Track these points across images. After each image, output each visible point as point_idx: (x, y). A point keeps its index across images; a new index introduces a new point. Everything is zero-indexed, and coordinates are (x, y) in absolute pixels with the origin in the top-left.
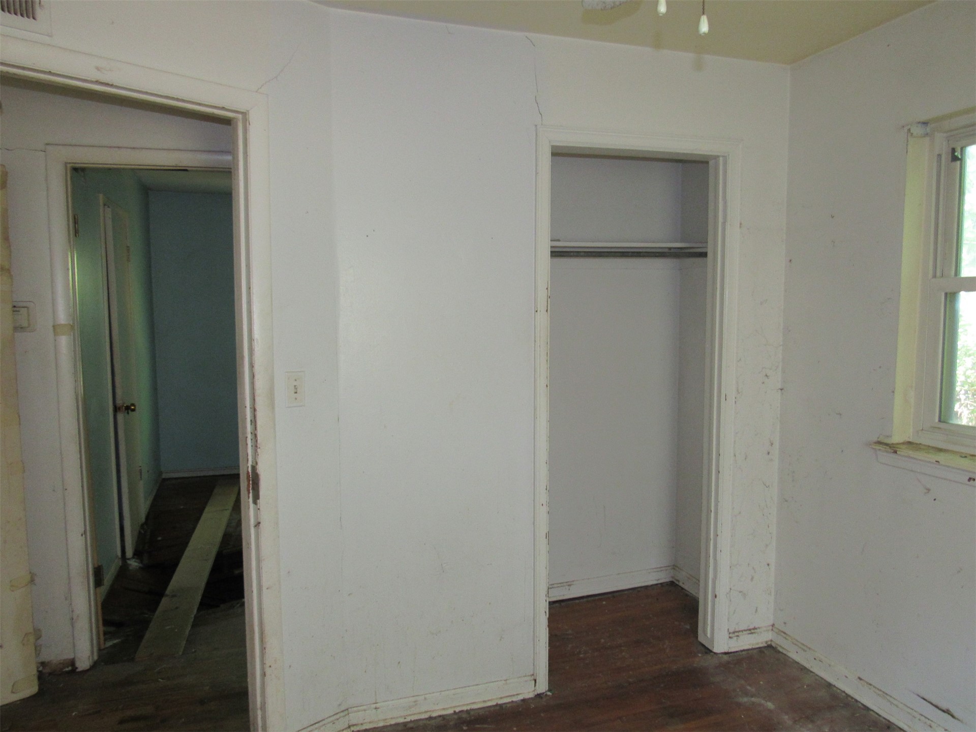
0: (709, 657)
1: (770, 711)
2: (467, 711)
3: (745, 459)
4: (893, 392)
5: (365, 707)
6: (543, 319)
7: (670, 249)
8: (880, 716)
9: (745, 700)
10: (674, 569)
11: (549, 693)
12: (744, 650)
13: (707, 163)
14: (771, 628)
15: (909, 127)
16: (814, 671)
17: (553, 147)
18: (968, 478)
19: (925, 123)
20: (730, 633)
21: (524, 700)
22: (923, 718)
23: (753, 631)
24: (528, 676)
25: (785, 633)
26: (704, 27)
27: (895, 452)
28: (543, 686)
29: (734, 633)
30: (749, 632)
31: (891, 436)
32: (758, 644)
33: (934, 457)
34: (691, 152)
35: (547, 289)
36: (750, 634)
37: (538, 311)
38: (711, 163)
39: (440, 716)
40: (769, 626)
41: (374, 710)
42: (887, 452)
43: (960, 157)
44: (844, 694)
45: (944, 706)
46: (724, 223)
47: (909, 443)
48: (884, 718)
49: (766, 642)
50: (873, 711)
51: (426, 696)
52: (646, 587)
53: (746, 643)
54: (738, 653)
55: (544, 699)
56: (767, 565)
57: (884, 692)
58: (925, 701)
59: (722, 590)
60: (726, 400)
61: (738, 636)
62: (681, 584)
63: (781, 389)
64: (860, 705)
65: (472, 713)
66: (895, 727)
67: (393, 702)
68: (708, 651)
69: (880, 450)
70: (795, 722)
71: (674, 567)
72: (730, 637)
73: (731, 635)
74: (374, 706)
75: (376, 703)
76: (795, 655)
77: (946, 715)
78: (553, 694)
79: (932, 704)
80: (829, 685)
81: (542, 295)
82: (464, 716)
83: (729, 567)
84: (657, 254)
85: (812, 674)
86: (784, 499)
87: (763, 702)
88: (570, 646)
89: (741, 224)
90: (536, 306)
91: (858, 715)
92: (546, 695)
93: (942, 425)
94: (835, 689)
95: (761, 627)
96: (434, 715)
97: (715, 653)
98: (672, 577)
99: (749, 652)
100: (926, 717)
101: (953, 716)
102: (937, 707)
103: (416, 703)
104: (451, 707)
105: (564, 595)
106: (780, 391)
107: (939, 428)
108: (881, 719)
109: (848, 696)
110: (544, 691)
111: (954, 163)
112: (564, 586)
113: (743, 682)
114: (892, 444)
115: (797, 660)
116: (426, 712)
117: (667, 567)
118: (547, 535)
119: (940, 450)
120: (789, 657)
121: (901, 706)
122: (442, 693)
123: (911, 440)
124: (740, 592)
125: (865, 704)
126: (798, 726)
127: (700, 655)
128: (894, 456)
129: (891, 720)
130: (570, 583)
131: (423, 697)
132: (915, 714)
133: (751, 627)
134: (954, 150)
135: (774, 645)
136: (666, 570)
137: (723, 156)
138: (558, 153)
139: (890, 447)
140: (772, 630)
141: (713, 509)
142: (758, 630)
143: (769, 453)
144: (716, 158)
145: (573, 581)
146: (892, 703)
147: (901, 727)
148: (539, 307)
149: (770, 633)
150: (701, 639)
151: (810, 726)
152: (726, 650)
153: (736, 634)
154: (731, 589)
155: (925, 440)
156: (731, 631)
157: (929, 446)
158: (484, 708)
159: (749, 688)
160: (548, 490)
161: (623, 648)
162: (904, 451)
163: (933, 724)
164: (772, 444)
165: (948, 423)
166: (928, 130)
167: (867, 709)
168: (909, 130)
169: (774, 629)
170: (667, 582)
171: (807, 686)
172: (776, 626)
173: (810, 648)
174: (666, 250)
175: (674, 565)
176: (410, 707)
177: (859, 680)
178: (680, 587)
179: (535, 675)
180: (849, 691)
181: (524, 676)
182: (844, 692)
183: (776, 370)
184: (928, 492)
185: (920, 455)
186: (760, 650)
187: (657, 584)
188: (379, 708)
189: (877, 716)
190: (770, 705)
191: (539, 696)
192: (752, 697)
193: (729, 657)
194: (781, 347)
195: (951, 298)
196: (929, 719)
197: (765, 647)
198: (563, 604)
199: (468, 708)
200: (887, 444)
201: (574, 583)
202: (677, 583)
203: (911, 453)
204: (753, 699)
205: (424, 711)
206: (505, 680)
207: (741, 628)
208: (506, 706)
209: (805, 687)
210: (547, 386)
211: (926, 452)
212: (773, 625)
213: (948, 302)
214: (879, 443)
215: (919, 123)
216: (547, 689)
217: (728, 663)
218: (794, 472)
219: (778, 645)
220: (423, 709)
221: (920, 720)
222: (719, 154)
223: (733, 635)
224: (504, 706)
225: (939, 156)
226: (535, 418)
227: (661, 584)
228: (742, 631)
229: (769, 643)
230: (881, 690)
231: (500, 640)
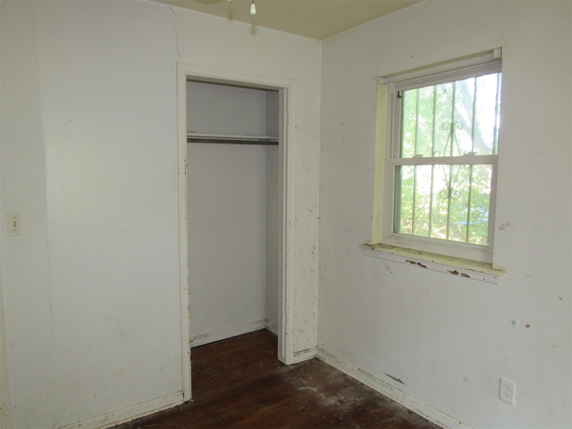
0: (283, 368)
1: (314, 393)
2: (141, 418)
3: (301, 256)
4: (372, 218)
5: (72, 426)
6: (183, 179)
7: (260, 139)
8: (368, 387)
9: (302, 388)
10: (266, 321)
11: (192, 400)
12: (302, 362)
13: (278, 91)
14: (316, 348)
15: (377, 79)
16: (337, 368)
17: (187, 76)
18: (406, 260)
19: (385, 77)
20: (294, 353)
21: (177, 407)
22: (388, 385)
23: (306, 351)
24: (179, 392)
25: (323, 350)
26: (253, 11)
27: (373, 249)
28: (188, 397)
29: (297, 353)
30: (305, 351)
31: (371, 241)
32: (309, 357)
33: (390, 251)
34: (268, 85)
35: (185, 160)
36: (306, 352)
37: (180, 174)
38: (280, 91)
39: (123, 424)
40: (315, 347)
41: (78, 427)
42: (369, 249)
43: (401, 96)
44: (352, 379)
45: (397, 378)
46: (287, 125)
47: (380, 244)
48: (371, 388)
49: (314, 356)
50: (365, 385)
51: (114, 413)
52: (250, 333)
53: (303, 358)
54: (299, 364)
55: (189, 404)
56: (313, 314)
57: (370, 375)
58: (389, 377)
59: (289, 331)
60: (290, 224)
61: (299, 354)
62: (270, 330)
63: (319, 218)
64: (360, 383)
65: (144, 419)
66: (376, 392)
67: (91, 419)
68: (283, 365)
69: (366, 248)
70: (327, 396)
71: (266, 320)
72: (295, 356)
73: (295, 354)
74: (79, 424)
75: (80, 422)
76: (328, 361)
77: (398, 382)
78: (194, 400)
79: (393, 378)
80: (345, 375)
81: (182, 164)
82: (139, 421)
83: (293, 317)
84: (252, 142)
85: (337, 370)
86: (321, 277)
87: (311, 388)
88: (205, 371)
89: (296, 127)
90: (178, 171)
91: (358, 388)
92: (191, 402)
93: (395, 234)
94: (347, 376)
95: (311, 348)
96: (119, 423)
97: (287, 366)
98: (265, 326)
99: (305, 362)
100: (390, 385)
101: (401, 382)
102: (394, 379)
103: (107, 418)
104: (130, 418)
105: (202, 343)
106: (318, 219)
107: (393, 236)
108: (369, 389)
109: (354, 379)
110: (189, 399)
111: (399, 99)
112: (202, 337)
113: (301, 379)
114: (372, 245)
115: (329, 364)
116: (114, 423)
117: (262, 320)
118: (189, 308)
119: (394, 247)
120: (325, 363)
121: (378, 380)
122: (124, 409)
123: (381, 243)
124: (300, 330)
125: (361, 382)
126: (328, 399)
127: (279, 367)
128: (373, 251)
129: (374, 389)
130: (206, 335)
131: (111, 414)
132: (385, 384)
133: (306, 348)
134: (398, 92)
135: (317, 357)
136: (261, 322)
137: (286, 88)
138: (190, 80)
139: (371, 247)
140: (317, 349)
141: (284, 285)
142: (309, 350)
143: (313, 253)
144: (282, 88)
145: (208, 334)
146: (374, 380)
147: (378, 391)
148: (180, 171)
149: (316, 351)
150: (280, 358)
151: (334, 397)
152: (293, 363)
153: (298, 353)
154: (294, 329)
155: (387, 242)
156: (295, 352)
157: (389, 245)
158: (152, 415)
159: (304, 382)
160: (188, 280)
161: (236, 369)
162: (377, 249)
163: (393, 388)
164: (315, 248)
165: (398, 233)
166: (387, 81)
167: (363, 384)
168: (378, 80)
169: (318, 348)
170: (262, 329)
171: (334, 377)
172: (319, 347)
173: (335, 357)
174: (258, 140)
175: (266, 319)
176: (103, 421)
177: (358, 370)
178: (269, 331)
179: (183, 390)
180: (354, 377)
181: (176, 392)
182: (352, 377)
183: (316, 207)
184: (389, 269)
185: (385, 250)
186: (311, 361)
187: (256, 331)
188: (81, 425)
189: (367, 387)
190: (315, 390)
191: (186, 403)
192: (306, 386)
193: (295, 366)
194: (318, 195)
195: (398, 168)
196: (391, 386)
197: (313, 359)
198: (202, 348)
199: (142, 416)
200: (369, 245)
201: (209, 334)
202: (267, 329)
203: (380, 249)
204: (306, 388)
205: (112, 422)
206: (165, 396)
207: (300, 350)
208: (166, 412)
209: (333, 377)
210: (186, 219)
211: (387, 249)
212: (317, 346)
213: (397, 171)
214: (366, 245)
215: (382, 77)
216: (191, 398)
217: (294, 370)
218: (326, 262)
219: (319, 357)
220: (112, 421)
221: (387, 386)
222: (284, 87)
223: (297, 354)
224: (164, 412)
225: (392, 95)
226: (179, 238)
227: (259, 330)
228: (301, 351)
229: (315, 356)
230: (369, 374)
231: (161, 372)
